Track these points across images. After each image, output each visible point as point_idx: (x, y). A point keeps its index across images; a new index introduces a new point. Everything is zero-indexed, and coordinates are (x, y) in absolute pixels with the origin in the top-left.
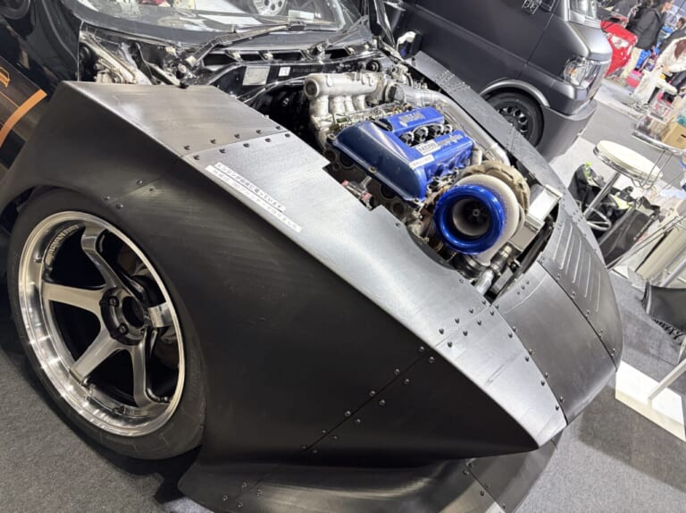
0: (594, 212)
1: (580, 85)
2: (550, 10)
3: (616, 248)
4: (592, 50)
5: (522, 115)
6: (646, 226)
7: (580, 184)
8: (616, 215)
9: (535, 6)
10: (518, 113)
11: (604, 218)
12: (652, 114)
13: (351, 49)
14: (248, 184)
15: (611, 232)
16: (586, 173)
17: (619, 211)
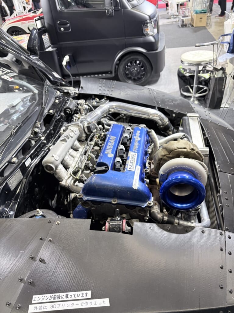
0: (197, 87)
1: (154, 33)
2: (120, 8)
3: (217, 99)
4: (149, 14)
5: (138, 62)
6: (224, 82)
7: (183, 78)
8: (207, 82)
9: (112, 11)
10: (136, 62)
11: (203, 86)
12: (183, 17)
13: (51, 111)
14: (59, 297)
15: (211, 92)
16: (182, 71)
17: (207, 80)
